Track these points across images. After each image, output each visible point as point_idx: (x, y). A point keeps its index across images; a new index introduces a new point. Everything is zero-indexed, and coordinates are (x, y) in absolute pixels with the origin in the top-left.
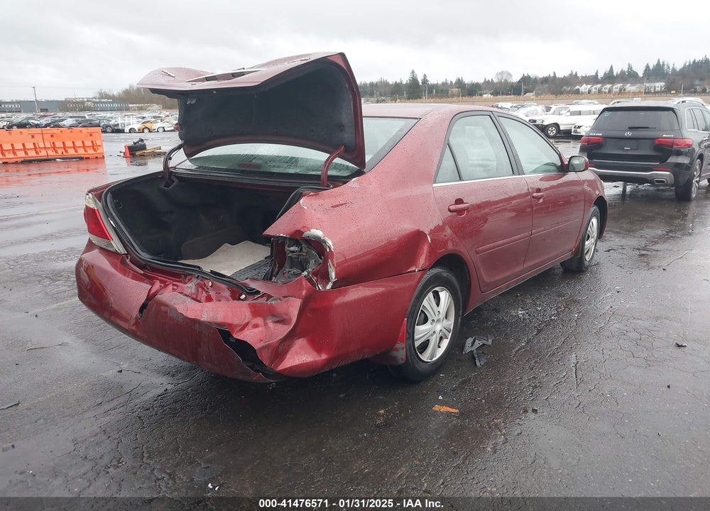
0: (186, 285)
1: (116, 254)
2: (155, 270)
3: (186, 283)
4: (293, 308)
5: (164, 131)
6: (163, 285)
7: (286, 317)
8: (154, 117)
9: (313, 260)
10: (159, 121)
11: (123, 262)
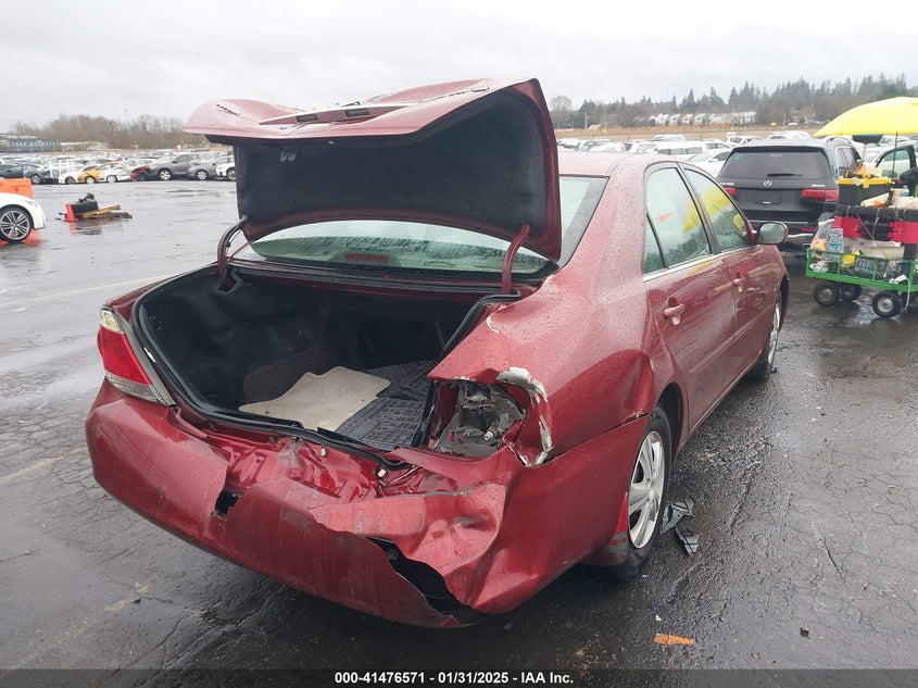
0: (280, 454)
1: (158, 405)
2: (222, 430)
3: (278, 451)
4: (492, 498)
5: (117, 181)
6: (238, 454)
7: (485, 518)
8: (101, 161)
9: (507, 415)
10: (109, 166)
11: (172, 420)
